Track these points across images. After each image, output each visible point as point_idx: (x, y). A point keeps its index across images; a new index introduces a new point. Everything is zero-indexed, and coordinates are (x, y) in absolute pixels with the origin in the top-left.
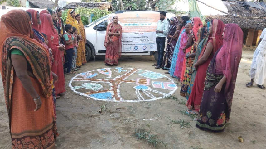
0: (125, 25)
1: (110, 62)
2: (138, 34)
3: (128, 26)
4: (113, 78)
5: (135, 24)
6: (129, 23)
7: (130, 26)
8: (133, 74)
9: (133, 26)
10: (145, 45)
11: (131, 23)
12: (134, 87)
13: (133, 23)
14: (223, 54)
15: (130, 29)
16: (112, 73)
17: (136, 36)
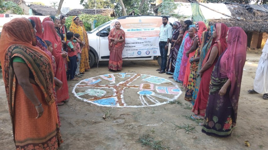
0: (128, 30)
1: (114, 67)
2: (141, 39)
3: (131, 31)
4: (117, 84)
5: (138, 30)
6: (131, 29)
7: (133, 31)
8: (136, 79)
9: (136, 31)
10: (148, 50)
11: (133, 29)
12: (138, 93)
13: (136, 29)
14: (228, 58)
15: (133, 34)
16: (116, 79)
17: (139, 41)
